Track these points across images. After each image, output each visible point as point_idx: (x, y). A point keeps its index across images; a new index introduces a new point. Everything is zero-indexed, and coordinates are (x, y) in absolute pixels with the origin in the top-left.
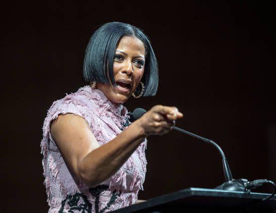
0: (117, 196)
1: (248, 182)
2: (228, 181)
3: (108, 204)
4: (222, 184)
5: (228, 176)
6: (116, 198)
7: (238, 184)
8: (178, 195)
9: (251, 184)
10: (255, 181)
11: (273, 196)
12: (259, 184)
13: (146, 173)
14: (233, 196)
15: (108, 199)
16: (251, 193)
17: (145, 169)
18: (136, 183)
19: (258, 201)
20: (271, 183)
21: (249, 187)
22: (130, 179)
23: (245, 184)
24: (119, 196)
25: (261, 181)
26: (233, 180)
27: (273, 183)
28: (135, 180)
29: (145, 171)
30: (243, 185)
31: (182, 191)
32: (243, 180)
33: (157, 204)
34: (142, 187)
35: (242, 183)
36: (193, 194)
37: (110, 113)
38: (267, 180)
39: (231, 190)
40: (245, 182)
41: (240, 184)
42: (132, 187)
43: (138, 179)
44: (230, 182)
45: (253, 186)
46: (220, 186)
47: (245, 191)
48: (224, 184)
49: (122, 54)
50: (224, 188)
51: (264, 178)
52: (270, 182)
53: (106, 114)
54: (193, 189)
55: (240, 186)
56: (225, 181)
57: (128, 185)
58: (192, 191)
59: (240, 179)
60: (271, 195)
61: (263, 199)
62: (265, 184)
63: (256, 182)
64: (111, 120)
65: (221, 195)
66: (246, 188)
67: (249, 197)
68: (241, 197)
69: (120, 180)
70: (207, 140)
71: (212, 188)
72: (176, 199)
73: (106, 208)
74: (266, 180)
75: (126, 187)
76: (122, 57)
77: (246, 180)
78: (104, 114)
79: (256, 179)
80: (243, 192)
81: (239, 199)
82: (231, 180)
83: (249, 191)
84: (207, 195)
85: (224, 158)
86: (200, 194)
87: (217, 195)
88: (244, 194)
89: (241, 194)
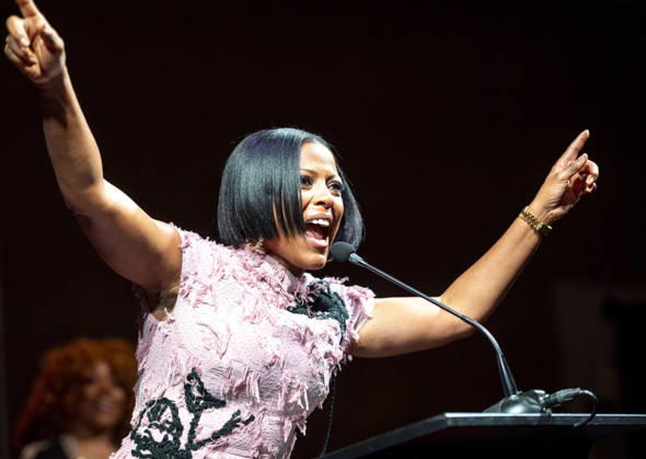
0: (240, 424)
1: (547, 396)
2: (509, 395)
4: (499, 400)
5: (510, 387)
7: (528, 401)
8: (421, 428)
9: (552, 398)
10: (558, 393)
11: (593, 416)
12: (566, 397)
14: (522, 423)
16: (552, 415)
19: (566, 428)
20: (588, 395)
21: (548, 404)
23: (541, 398)
25: (571, 392)
26: (518, 393)
27: (591, 394)
30: (537, 399)
31: (429, 420)
32: (537, 391)
35: (536, 397)
36: (450, 423)
38: (582, 389)
39: (517, 411)
40: (542, 395)
41: (532, 400)
44: (513, 397)
45: (556, 401)
46: (495, 406)
47: (542, 411)
48: (502, 402)
49: (307, 174)
50: (503, 409)
51: (575, 387)
52: (587, 392)
54: (449, 415)
55: (532, 404)
58: (448, 419)
59: (531, 391)
60: (589, 415)
61: (576, 425)
62: (577, 396)
63: (562, 394)
65: (500, 423)
66: (543, 406)
67: (550, 423)
68: (535, 424)
71: (481, 411)
72: (419, 434)
74: (578, 390)
76: (308, 181)
77: (543, 392)
79: (560, 389)
80: (538, 415)
81: (533, 426)
82: (515, 393)
83: (548, 411)
84: (474, 424)
85: (500, 354)
86: (461, 424)
87: (493, 424)
88: (540, 417)
89: (535, 418)
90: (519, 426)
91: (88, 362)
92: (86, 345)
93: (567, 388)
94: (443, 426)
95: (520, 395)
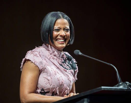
1: (129, 83)
2: (119, 83)
4: (117, 84)
5: (120, 81)
7: (124, 85)
14: (122, 90)
18: (65, 91)
23: (128, 84)
32: (127, 82)
33: (86, 94)
35: (126, 84)
36: (103, 89)
37: (55, 57)
39: (121, 87)
40: (128, 83)
41: (125, 85)
43: (66, 89)
44: (120, 83)
46: (116, 86)
47: (128, 87)
50: (118, 86)
58: (102, 88)
59: (125, 82)
65: (116, 90)
66: (128, 86)
67: (129, 90)
68: (126, 90)
70: (109, 64)
71: (112, 86)
77: (128, 82)
78: (52, 58)
81: (125, 91)
82: (121, 83)
83: (129, 87)
84: (109, 90)
85: (117, 72)
86: (106, 90)
87: (114, 90)
88: (127, 89)
89: (126, 89)
94: (101, 90)
95: (122, 83)
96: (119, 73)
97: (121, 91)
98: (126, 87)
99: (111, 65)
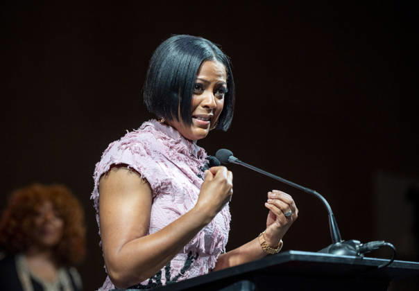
0: (193, 260)
1: (361, 245)
2: (335, 243)
3: (182, 270)
4: (328, 245)
5: (336, 237)
6: (192, 262)
7: (348, 247)
9: (365, 247)
10: (369, 243)
11: (391, 261)
12: (374, 247)
13: (230, 232)
14: (342, 262)
15: (182, 264)
16: (364, 258)
17: (229, 226)
18: (217, 245)
19: (373, 268)
20: (390, 246)
21: (362, 251)
22: (209, 239)
23: (357, 246)
24: (196, 259)
25: (378, 243)
26: (342, 241)
27: (392, 245)
28: (216, 240)
29: (229, 230)
30: (355, 248)
32: (355, 241)
34: (225, 249)
35: (354, 245)
36: (292, 258)
37: (182, 156)
38: (386, 242)
39: (340, 253)
40: (358, 244)
41: (351, 247)
42: (212, 250)
43: (220, 240)
44: (338, 244)
45: (367, 249)
46: (325, 249)
47: (357, 255)
48: (330, 247)
50: (330, 252)
51: (381, 240)
52: (389, 244)
53: (178, 158)
54: (293, 252)
55: (351, 250)
56: (331, 243)
57: (208, 247)
58: (291, 255)
59: (350, 241)
60: (389, 260)
61: (380, 266)
62: (382, 247)
63: (372, 244)
64: (185, 164)
65: (327, 261)
66: (358, 251)
67: (362, 264)
68: (352, 263)
69: (197, 242)
70: (309, 190)
71: (316, 251)
73: (180, 275)
74: (383, 243)
75: (204, 250)
76: (202, 87)
77: (358, 242)
78: (175, 157)
79: (371, 241)
80: (354, 257)
81: (350, 265)
82: (339, 241)
83: (361, 255)
84: (310, 260)
85: (331, 214)
86: (300, 259)
88: (356, 259)
89: (352, 259)
90: (340, 264)
91: (39, 200)
92: (38, 188)
93: (376, 240)
94: (286, 260)
95: (343, 243)
96: (335, 215)
97: (340, 263)
98: (351, 255)
99: (315, 192)
